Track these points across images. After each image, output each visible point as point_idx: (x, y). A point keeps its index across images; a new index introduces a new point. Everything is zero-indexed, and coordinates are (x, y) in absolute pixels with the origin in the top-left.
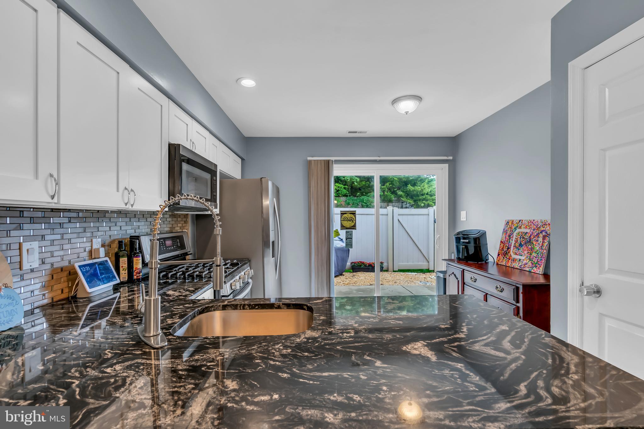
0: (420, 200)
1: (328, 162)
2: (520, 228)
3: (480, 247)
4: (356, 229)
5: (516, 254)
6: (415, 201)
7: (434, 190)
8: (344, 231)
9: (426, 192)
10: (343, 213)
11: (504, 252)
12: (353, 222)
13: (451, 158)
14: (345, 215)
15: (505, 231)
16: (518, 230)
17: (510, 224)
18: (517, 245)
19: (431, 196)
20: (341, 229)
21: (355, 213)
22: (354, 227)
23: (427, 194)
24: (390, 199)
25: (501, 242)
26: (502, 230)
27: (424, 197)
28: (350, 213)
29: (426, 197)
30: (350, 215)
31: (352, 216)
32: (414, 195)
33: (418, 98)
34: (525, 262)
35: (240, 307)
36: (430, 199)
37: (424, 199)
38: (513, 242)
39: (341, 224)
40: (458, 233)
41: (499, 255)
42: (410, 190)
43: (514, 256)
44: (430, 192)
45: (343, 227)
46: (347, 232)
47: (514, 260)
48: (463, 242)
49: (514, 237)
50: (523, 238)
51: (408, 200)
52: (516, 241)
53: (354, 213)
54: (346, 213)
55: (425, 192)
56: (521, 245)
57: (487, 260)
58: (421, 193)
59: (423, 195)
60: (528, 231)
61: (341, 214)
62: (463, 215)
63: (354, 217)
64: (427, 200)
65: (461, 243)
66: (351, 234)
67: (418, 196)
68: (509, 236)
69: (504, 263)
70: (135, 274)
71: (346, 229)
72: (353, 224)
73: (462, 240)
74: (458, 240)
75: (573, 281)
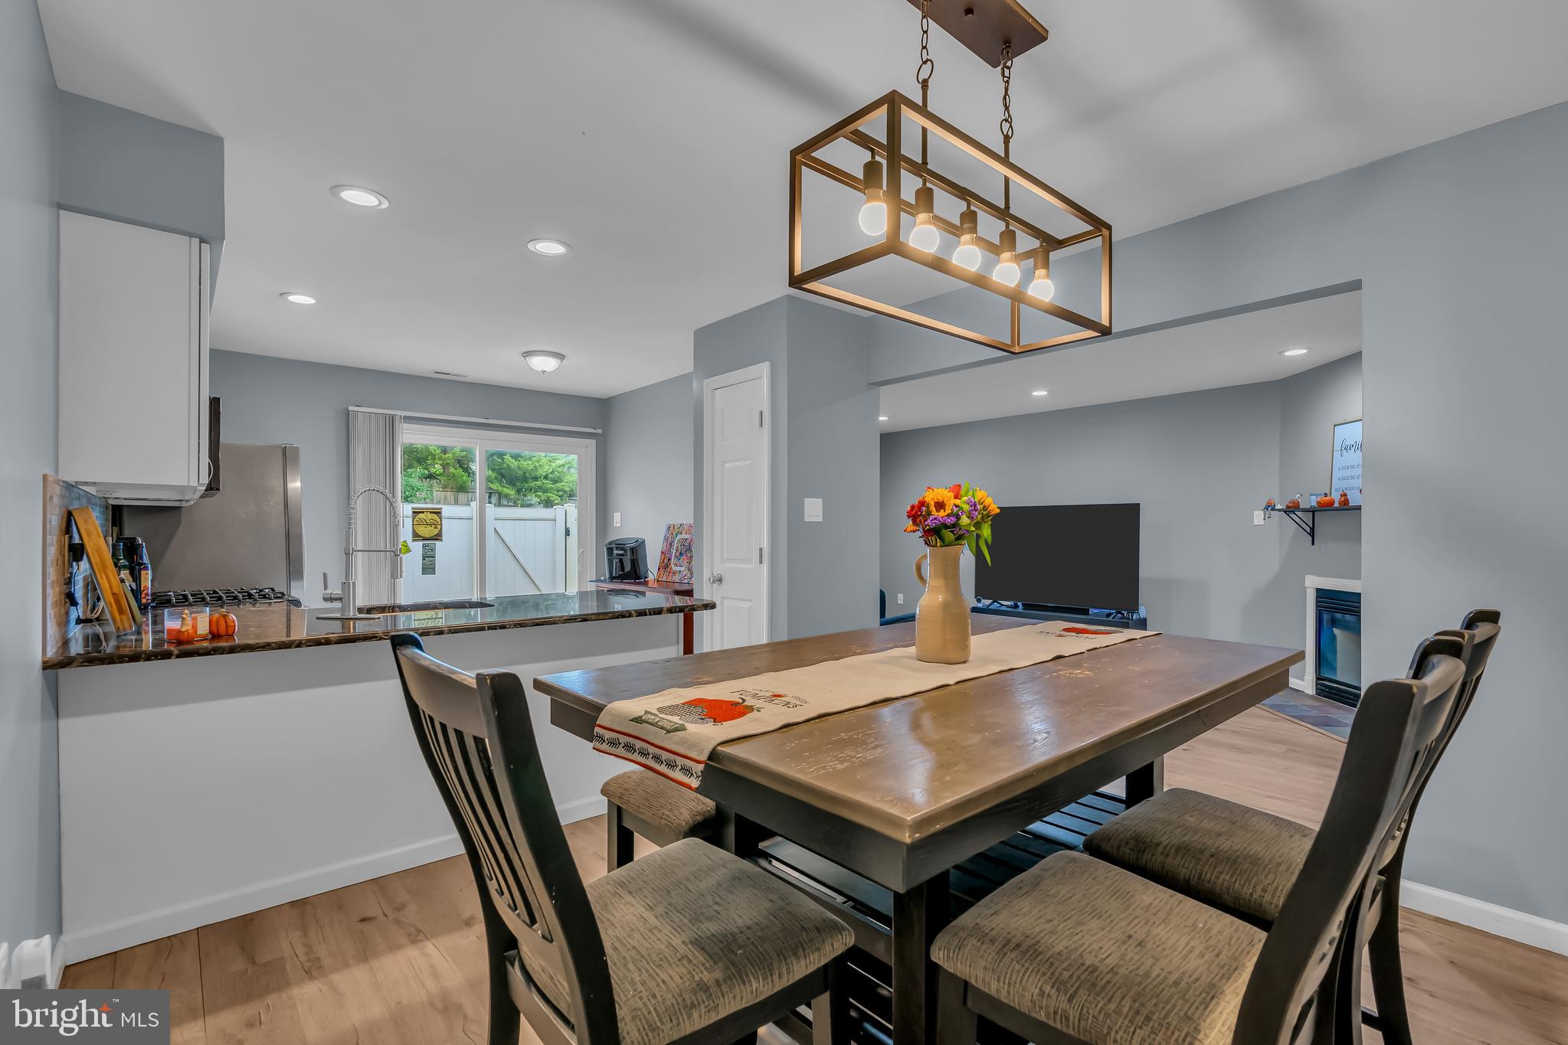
0: (531, 490)
1: (392, 418)
2: (681, 533)
3: (637, 560)
4: (441, 540)
5: (676, 565)
6: (519, 491)
7: (560, 469)
8: (421, 543)
9: (544, 474)
10: (416, 513)
11: (665, 566)
12: (436, 527)
13: (599, 431)
14: (421, 516)
15: (666, 539)
16: (679, 537)
17: (671, 529)
18: (678, 554)
19: (555, 481)
20: (413, 540)
21: (440, 513)
22: (438, 537)
23: (546, 477)
24: (461, 485)
25: (662, 552)
26: (663, 537)
27: (539, 483)
28: (430, 512)
29: (543, 483)
30: (430, 516)
31: (435, 517)
32: (517, 478)
33: (560, 356)
34: (684, 573)
35: (389, 610)
36: (552, 488)
37: (540, 488)
38: (674, 551)
39: (414, 531)
40: (610, 543)
41: (659, 569)
42: (508, 465)
43: (675, 568)
44: (551, 473)
45: (416, 536)
46: (424, 546)
47: (675, 573)
48: (618, 555)
49: (676, 545)
50: (684, 545)
51: (505, 489)
52: (677, 550)
53: (438, 513)
54: (423, 512)
55: (541, 472)
56: (681, 554)
57: (646, 578)
58: (533, 476)
59: (536, 479)
60: (688, 536)
61: (414, 512)
62: (617, 517)
63: (438, 520)
64: (545, 491)
65: (615, 555)
66: (433, 550)
67: (525, 479)
68: (671, 544)
69: (664, 579)
70: (143, 596)
71: (423, 540)
72: (436, 532)
73: (615, 552)
74: (610, 550)
75: (706, 575)
